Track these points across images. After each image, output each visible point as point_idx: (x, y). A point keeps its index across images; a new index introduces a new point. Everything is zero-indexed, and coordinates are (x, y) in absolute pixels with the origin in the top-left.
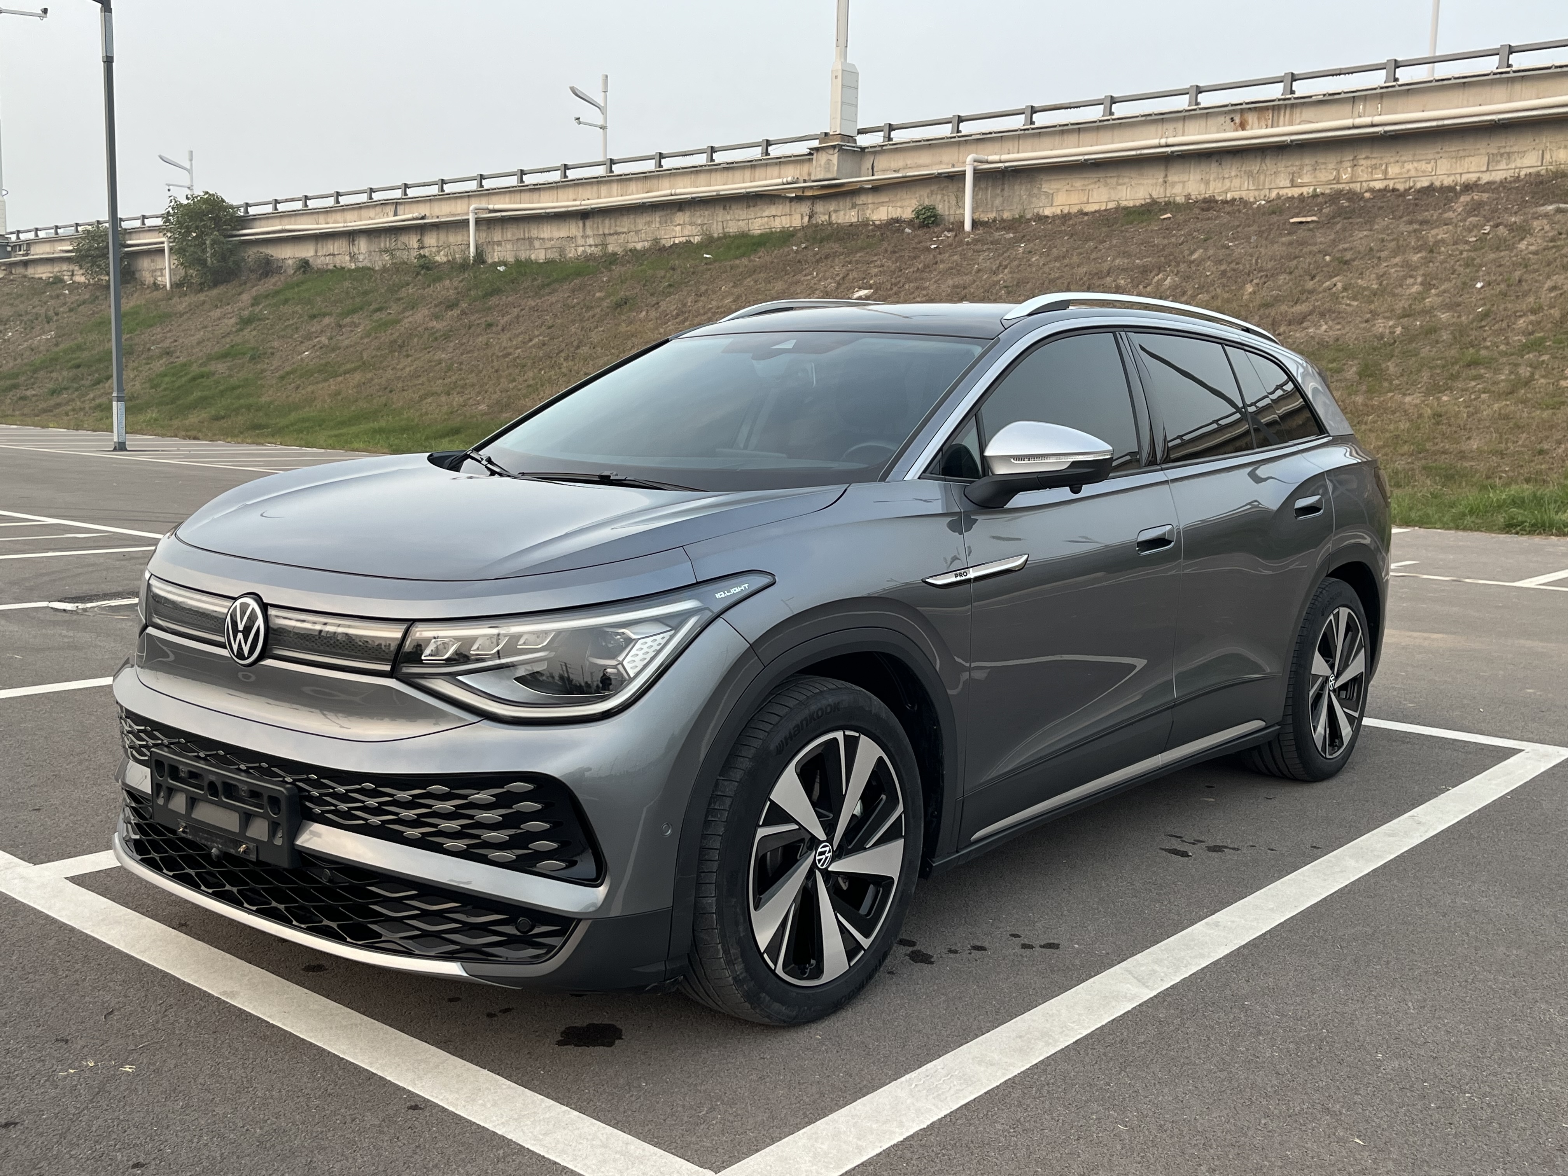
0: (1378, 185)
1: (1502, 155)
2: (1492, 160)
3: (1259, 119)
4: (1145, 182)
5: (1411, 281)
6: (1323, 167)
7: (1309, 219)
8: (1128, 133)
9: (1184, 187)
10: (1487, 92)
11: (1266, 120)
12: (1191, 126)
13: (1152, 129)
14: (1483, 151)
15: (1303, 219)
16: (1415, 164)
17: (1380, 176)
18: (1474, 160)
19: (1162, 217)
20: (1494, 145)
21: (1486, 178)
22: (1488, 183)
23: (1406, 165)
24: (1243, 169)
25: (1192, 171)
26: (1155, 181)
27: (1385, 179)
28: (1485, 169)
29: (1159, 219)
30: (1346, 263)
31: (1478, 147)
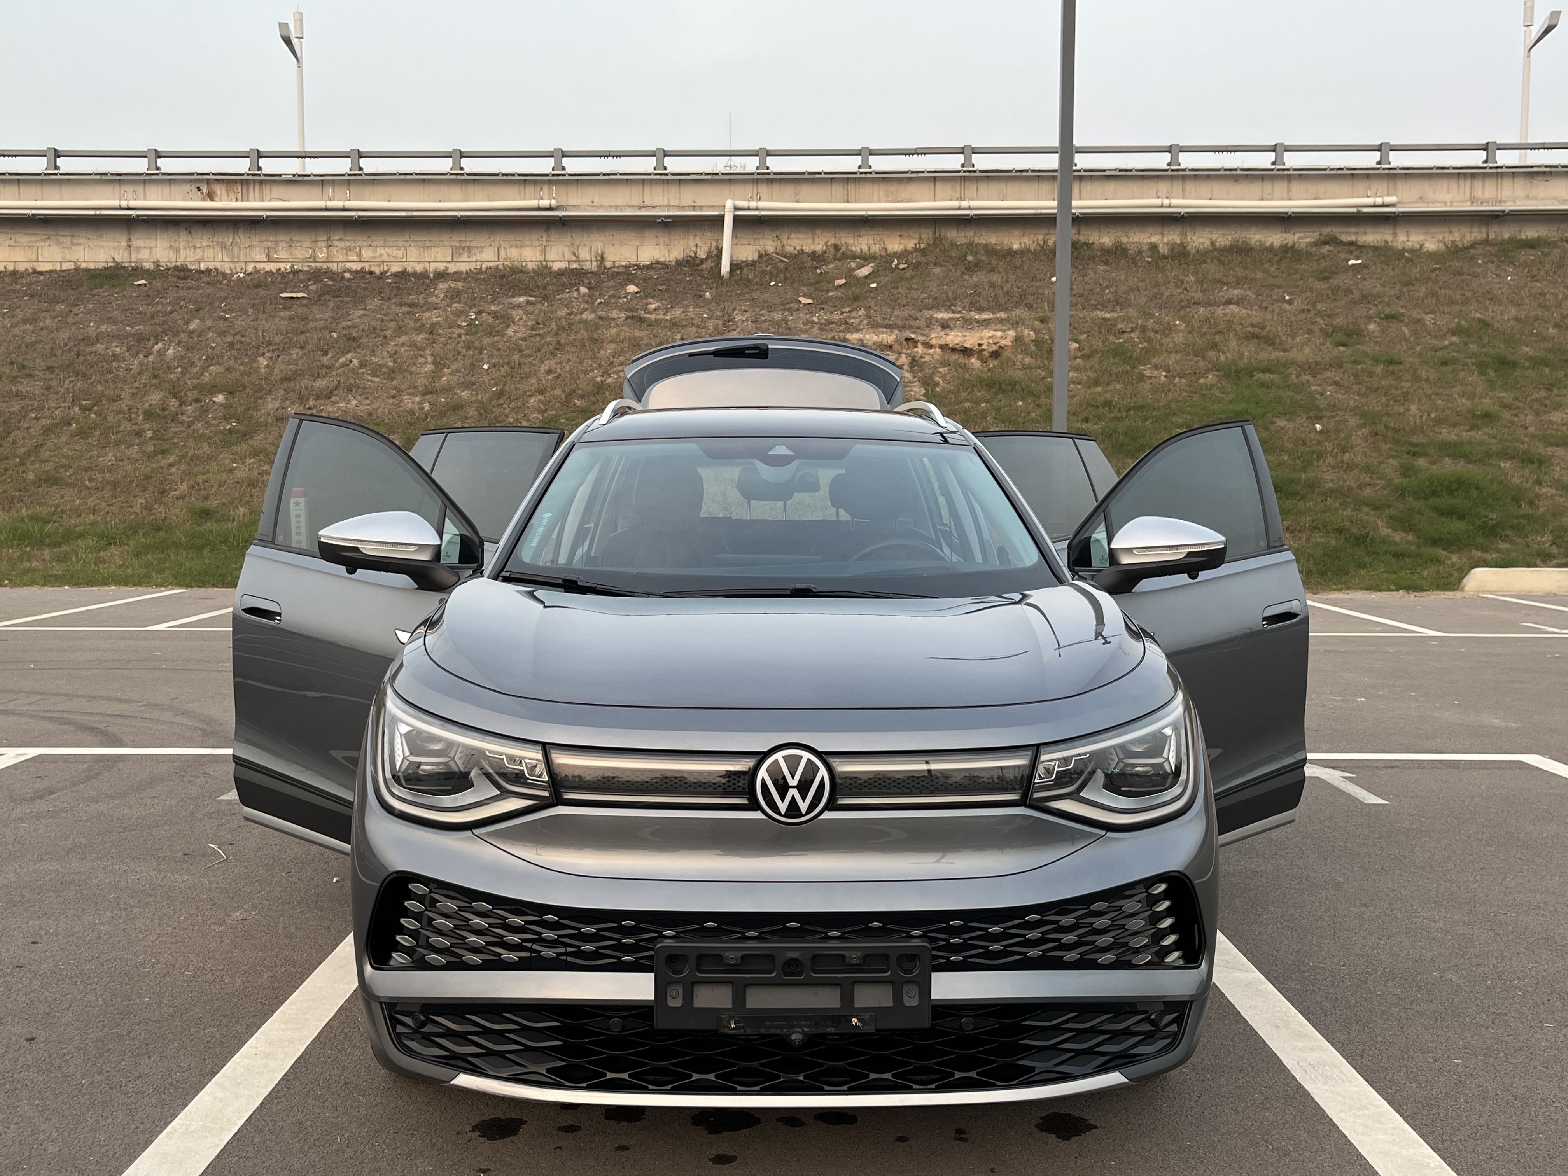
0: (355, 266)
1: (463, 248)
2: (456, 252)
3: (227, 191)
4: (106, 244)
5: (421, 360)
6: (298, 244)
7: (300, 295)
8: (79, 190)
9: (151, 253)
10: (444, 190)
11: (235, 192)
12: (153, 190)
13: (108, 189)
14: (447, 243)
15: (294, 295)
16: (387, 250)
17: (355, 258)
18: (440, 250)
19: (136, 283)
20: (457, 238)
21: (452, 268)
22: (455, 273)
23: (378, 249)
24: (215, 239)
25: (158, 238)
26: (116, 244)
27: (360, 261)
28: (450, 259)
29: (133, 284)
30: (354, 339)
31: (442, 239)
